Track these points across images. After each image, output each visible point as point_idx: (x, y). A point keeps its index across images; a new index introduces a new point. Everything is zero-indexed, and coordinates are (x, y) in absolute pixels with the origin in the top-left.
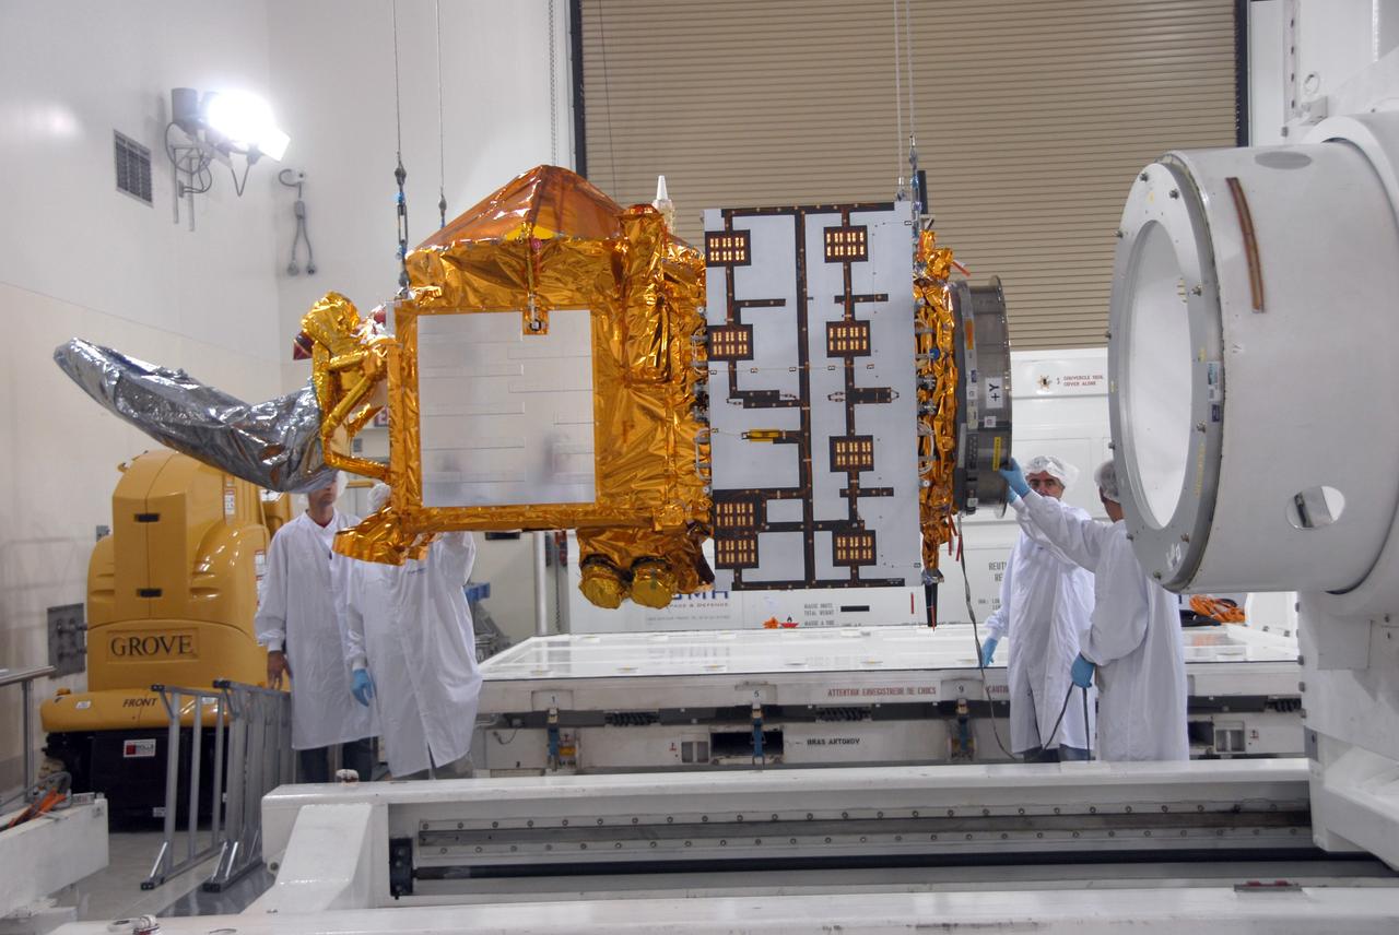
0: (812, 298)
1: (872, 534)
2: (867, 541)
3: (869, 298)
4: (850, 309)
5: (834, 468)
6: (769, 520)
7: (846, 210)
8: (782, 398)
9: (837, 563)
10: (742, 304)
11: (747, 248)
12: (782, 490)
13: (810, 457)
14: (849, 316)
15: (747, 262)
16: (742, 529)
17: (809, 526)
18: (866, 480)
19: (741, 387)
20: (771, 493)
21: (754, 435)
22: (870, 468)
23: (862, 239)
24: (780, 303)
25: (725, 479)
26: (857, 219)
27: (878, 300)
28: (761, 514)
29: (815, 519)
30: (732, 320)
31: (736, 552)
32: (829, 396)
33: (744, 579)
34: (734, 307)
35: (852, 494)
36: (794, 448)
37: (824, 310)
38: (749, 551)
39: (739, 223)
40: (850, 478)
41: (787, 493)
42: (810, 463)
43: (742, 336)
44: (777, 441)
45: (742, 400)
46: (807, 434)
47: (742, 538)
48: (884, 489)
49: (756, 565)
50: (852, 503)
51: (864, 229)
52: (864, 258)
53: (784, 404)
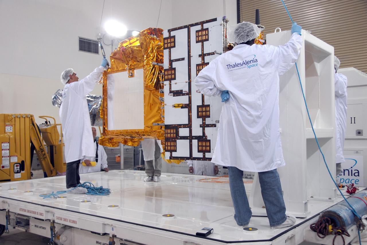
0: (192, 56)
1: (209, 141)
2: (208, 144)
3: (209, 54)
4: (203, 59)
5: (198, 117)
6: (180, 136)
7: (202, 23)
8: (183, 92)
9: (199, 151)
10: (173, 61)
11: (174, 42)
12: (183, 125)
13: (191, 113)
14: (203, 61)
15: (174, 46)
16: (172, 138)
17: (191, 138)
18: (208, 121)
19: (172, 90)
20: (180, 126)
21: (176, 106)
22: (209, 117)
23: (207, 33)
24: (183, 59)
25: (168, 121)
26: (206, 26)
27: (212, 55)
28: (177, 133)
29: (193, 135)
30: (170, 67)
31: (171, 146)
32: (197, 91)
33: (173, 156)
34: (171, 62)
35: (204, 126)
36: (187, 110)
37: (196, 60)
38: (174, 146)
39: (173, 33)
40: (203, 120)
41: (185, 126)
42: (191, 115)
43: (173, 72)
44: (182, 107)
45: (172, 94)
46: (190, 105)
47: (172, 141)
48: (213, 125)
49: (176, 151)
50: (204, 130)
51: (207, 29)
52: (207, 40)
53: (184, 95)
